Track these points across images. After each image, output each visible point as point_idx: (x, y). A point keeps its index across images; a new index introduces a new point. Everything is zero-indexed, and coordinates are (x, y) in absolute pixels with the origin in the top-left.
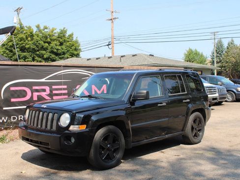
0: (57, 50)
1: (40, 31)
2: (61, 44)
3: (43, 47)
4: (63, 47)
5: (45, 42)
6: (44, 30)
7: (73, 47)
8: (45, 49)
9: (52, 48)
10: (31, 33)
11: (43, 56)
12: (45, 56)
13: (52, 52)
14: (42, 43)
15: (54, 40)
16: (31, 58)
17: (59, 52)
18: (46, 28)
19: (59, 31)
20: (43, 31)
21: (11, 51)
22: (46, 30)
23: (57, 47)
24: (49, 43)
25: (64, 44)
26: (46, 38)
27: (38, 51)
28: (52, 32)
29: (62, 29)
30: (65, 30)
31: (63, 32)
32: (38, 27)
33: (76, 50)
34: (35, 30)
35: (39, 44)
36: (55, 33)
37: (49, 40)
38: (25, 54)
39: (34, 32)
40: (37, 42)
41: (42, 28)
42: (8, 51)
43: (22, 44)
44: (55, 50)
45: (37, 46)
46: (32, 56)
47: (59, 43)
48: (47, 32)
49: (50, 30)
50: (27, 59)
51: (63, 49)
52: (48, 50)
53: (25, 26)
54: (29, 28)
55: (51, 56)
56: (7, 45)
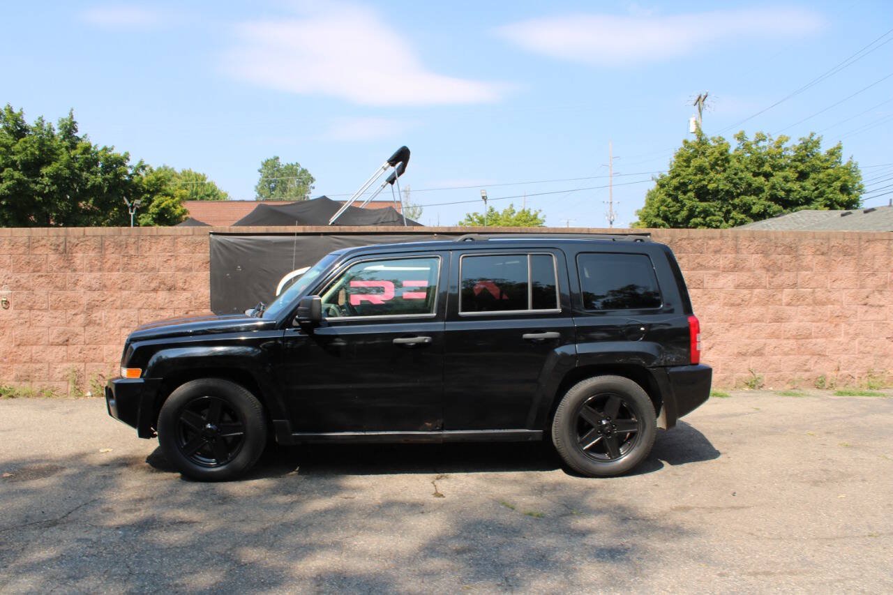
0: (789, 191)
1: (747, 147)
2: (803, 176)
3: (750, 185)
4: (808, 184)
5: (756, 175)
6: (757, 142)
7: (838, 184)
8: (758, 191)
9: (773, 187)
10: (722, 154)
11: (750, 209)
12: (755, 209)
13: (774, 198)
14: (748, 176)
15: (782, 168)
16: (720, 213)
17: (792, 196)
18: (761, 138)
19: (798, 144)
20: (754, 147)
21: (676, 199)
22: (761, 144)
23: (789, 185)
24: (767, 176)
25: (812, 175)
26: (761, 163)
27: (738, 195)
28: (779, 147)
29: (807, 136)
30: (815, 138)
31: (808, 148)
32: (741, 137)
33: (844, 189)
34: (733, 146)
35: (741, 179)
36: (786, 149)
37: (767, 168)
38: (704, 204)
39: (731, 151)
40: (736, 174)
41: (751, 138)
42: (669, 200)
43: (700, 180)
44: (782, 194)
45: (735, 185)
46: (724, 210)
47: (797, 175)
48: (764, 147)
49: (772, 142)
50: (711, 218)
51: (804, 190)
52: (764, 194)
53: (709, 137)
54: (720, 141)
55: (769, 207)
56: (668, 185)
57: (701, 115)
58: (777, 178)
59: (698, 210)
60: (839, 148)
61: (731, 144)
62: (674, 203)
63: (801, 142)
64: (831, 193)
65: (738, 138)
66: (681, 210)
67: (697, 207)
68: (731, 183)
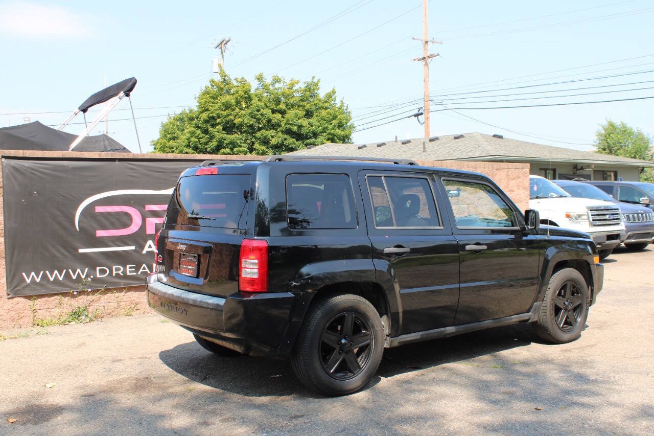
0: (300, 127)
1: (265, 88)
2: (309, 114)
3: (269, 121)
4: (313, 120)
5: (273, 112)
6: (273, 84)
7: (335, 122)
8: (275, 126)
9: (288, 123)
10: (245, 93)
11: (270, 141)
12: (274, 141)
13: (288, 132)
14: (268, 112)
16: (245, 145)
17: (303, 131)
18: (277, 80)
19: (303, 86)
20: (271, 88)
21: (206, 132)
22: (277, 85)
23: (300, 121)
24: (283, 113)
25: (316, 113)
26: (278, 101)
27: (260, 129)
28: (291, 89)
29: (310, 80)
31: (311, 89)
32: (260, 78)
33: (341, 126)
34: (254, 86)
35: (262, 115)
36: (296, 91)
37: (282, 106)
38: (232, 137)
39: (252, 91)
40: (258, 111)
41: (268, 80)
42: (199, 132)
43: (228, 115)
44: (295, 128)
45: (258, 120)
46: (248, 142)
47: (304, 113)
48: (280, 88)
49: (285, 84)
50: (238, 149)
51: (312, 126)
52: (281, 128)
53: (232, 77)
54: (243, 81)
55: (285, 139)
56: (197, 118)
57: (223, 57)
58: (291, 114)
59: (225, 142)
60: (334, 92)
61: (252, 84)
62: (204, 135)
63: (306, 85)
64: (332, 129)
65: (258, 79)
66: (209, 141)
67: (225, 139)
68: (255, 118)
